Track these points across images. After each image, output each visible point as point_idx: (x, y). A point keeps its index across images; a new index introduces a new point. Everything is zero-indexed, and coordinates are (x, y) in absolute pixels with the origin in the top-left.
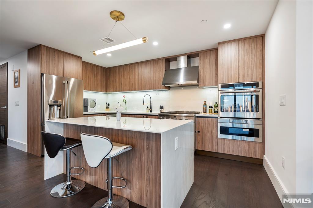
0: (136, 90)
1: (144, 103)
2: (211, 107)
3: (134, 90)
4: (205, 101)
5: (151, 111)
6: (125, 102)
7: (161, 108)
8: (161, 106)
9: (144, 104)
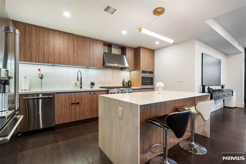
0: (70, 65)
1: (78, 79)
2: (126, 83)
3: (67, 65)
4: (124, 79)
5: (81, 88)
6: (41, 78)
7: (93, 84)
8: (92, 83)
9: (78, 81)
